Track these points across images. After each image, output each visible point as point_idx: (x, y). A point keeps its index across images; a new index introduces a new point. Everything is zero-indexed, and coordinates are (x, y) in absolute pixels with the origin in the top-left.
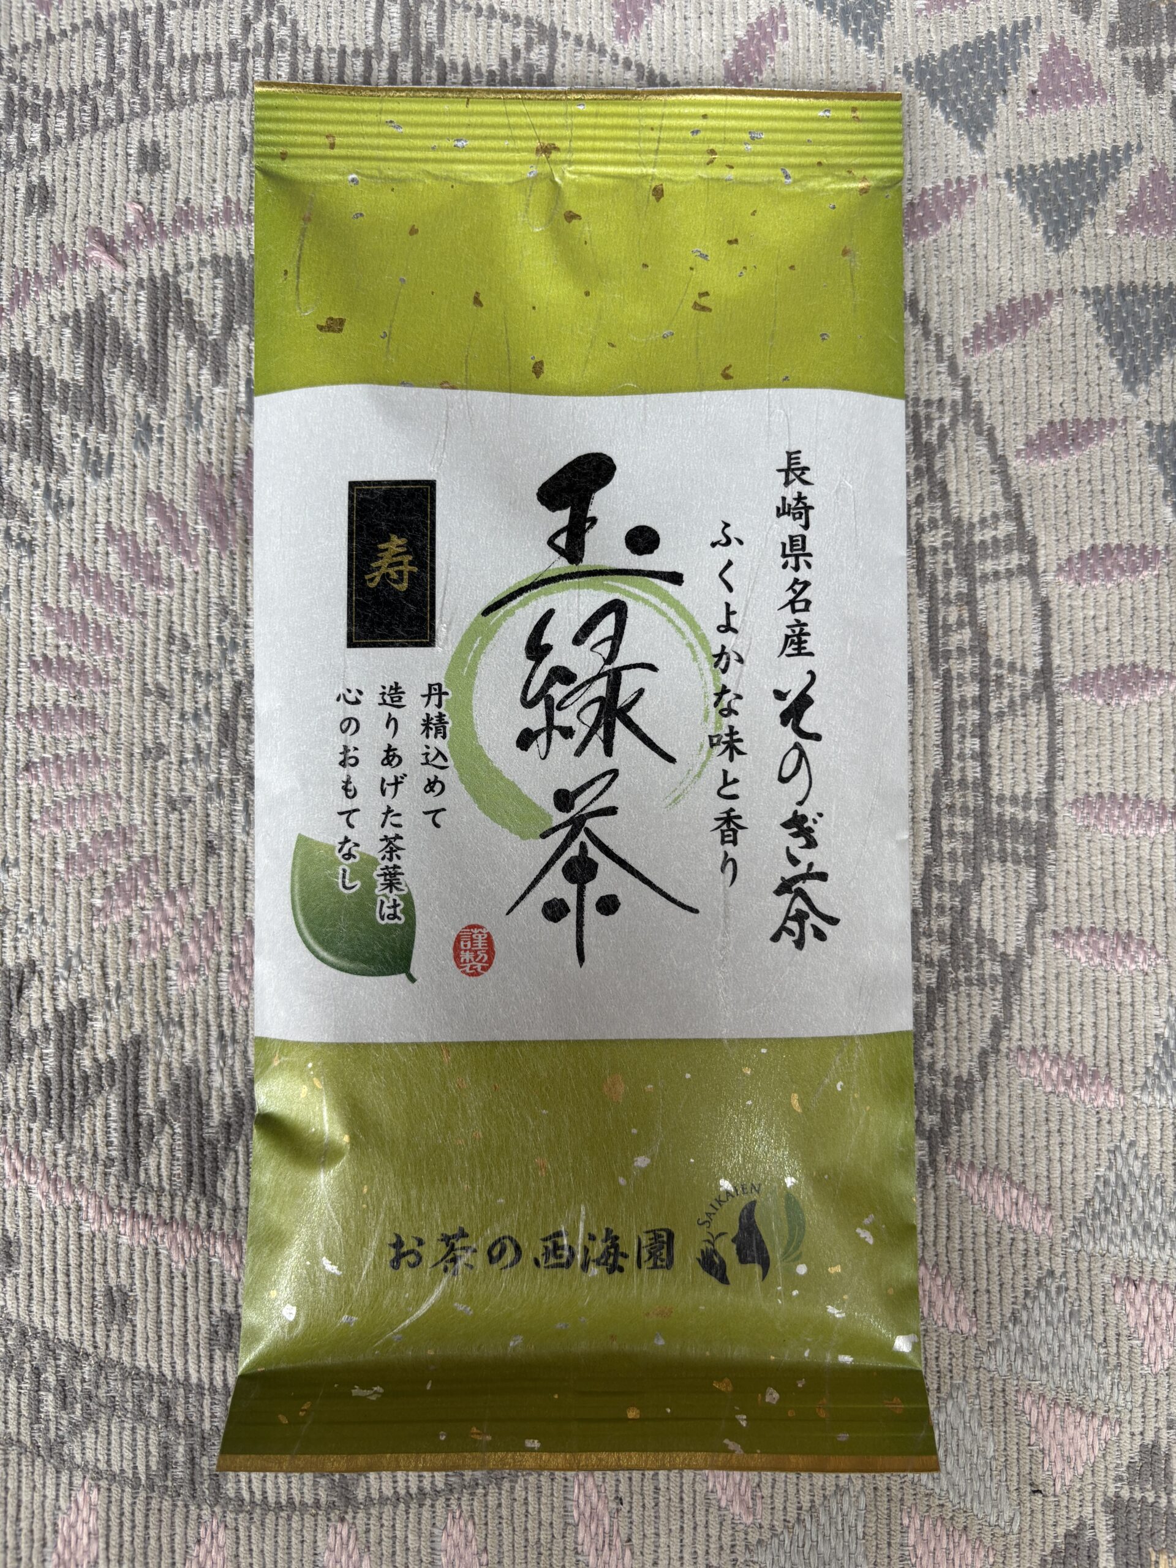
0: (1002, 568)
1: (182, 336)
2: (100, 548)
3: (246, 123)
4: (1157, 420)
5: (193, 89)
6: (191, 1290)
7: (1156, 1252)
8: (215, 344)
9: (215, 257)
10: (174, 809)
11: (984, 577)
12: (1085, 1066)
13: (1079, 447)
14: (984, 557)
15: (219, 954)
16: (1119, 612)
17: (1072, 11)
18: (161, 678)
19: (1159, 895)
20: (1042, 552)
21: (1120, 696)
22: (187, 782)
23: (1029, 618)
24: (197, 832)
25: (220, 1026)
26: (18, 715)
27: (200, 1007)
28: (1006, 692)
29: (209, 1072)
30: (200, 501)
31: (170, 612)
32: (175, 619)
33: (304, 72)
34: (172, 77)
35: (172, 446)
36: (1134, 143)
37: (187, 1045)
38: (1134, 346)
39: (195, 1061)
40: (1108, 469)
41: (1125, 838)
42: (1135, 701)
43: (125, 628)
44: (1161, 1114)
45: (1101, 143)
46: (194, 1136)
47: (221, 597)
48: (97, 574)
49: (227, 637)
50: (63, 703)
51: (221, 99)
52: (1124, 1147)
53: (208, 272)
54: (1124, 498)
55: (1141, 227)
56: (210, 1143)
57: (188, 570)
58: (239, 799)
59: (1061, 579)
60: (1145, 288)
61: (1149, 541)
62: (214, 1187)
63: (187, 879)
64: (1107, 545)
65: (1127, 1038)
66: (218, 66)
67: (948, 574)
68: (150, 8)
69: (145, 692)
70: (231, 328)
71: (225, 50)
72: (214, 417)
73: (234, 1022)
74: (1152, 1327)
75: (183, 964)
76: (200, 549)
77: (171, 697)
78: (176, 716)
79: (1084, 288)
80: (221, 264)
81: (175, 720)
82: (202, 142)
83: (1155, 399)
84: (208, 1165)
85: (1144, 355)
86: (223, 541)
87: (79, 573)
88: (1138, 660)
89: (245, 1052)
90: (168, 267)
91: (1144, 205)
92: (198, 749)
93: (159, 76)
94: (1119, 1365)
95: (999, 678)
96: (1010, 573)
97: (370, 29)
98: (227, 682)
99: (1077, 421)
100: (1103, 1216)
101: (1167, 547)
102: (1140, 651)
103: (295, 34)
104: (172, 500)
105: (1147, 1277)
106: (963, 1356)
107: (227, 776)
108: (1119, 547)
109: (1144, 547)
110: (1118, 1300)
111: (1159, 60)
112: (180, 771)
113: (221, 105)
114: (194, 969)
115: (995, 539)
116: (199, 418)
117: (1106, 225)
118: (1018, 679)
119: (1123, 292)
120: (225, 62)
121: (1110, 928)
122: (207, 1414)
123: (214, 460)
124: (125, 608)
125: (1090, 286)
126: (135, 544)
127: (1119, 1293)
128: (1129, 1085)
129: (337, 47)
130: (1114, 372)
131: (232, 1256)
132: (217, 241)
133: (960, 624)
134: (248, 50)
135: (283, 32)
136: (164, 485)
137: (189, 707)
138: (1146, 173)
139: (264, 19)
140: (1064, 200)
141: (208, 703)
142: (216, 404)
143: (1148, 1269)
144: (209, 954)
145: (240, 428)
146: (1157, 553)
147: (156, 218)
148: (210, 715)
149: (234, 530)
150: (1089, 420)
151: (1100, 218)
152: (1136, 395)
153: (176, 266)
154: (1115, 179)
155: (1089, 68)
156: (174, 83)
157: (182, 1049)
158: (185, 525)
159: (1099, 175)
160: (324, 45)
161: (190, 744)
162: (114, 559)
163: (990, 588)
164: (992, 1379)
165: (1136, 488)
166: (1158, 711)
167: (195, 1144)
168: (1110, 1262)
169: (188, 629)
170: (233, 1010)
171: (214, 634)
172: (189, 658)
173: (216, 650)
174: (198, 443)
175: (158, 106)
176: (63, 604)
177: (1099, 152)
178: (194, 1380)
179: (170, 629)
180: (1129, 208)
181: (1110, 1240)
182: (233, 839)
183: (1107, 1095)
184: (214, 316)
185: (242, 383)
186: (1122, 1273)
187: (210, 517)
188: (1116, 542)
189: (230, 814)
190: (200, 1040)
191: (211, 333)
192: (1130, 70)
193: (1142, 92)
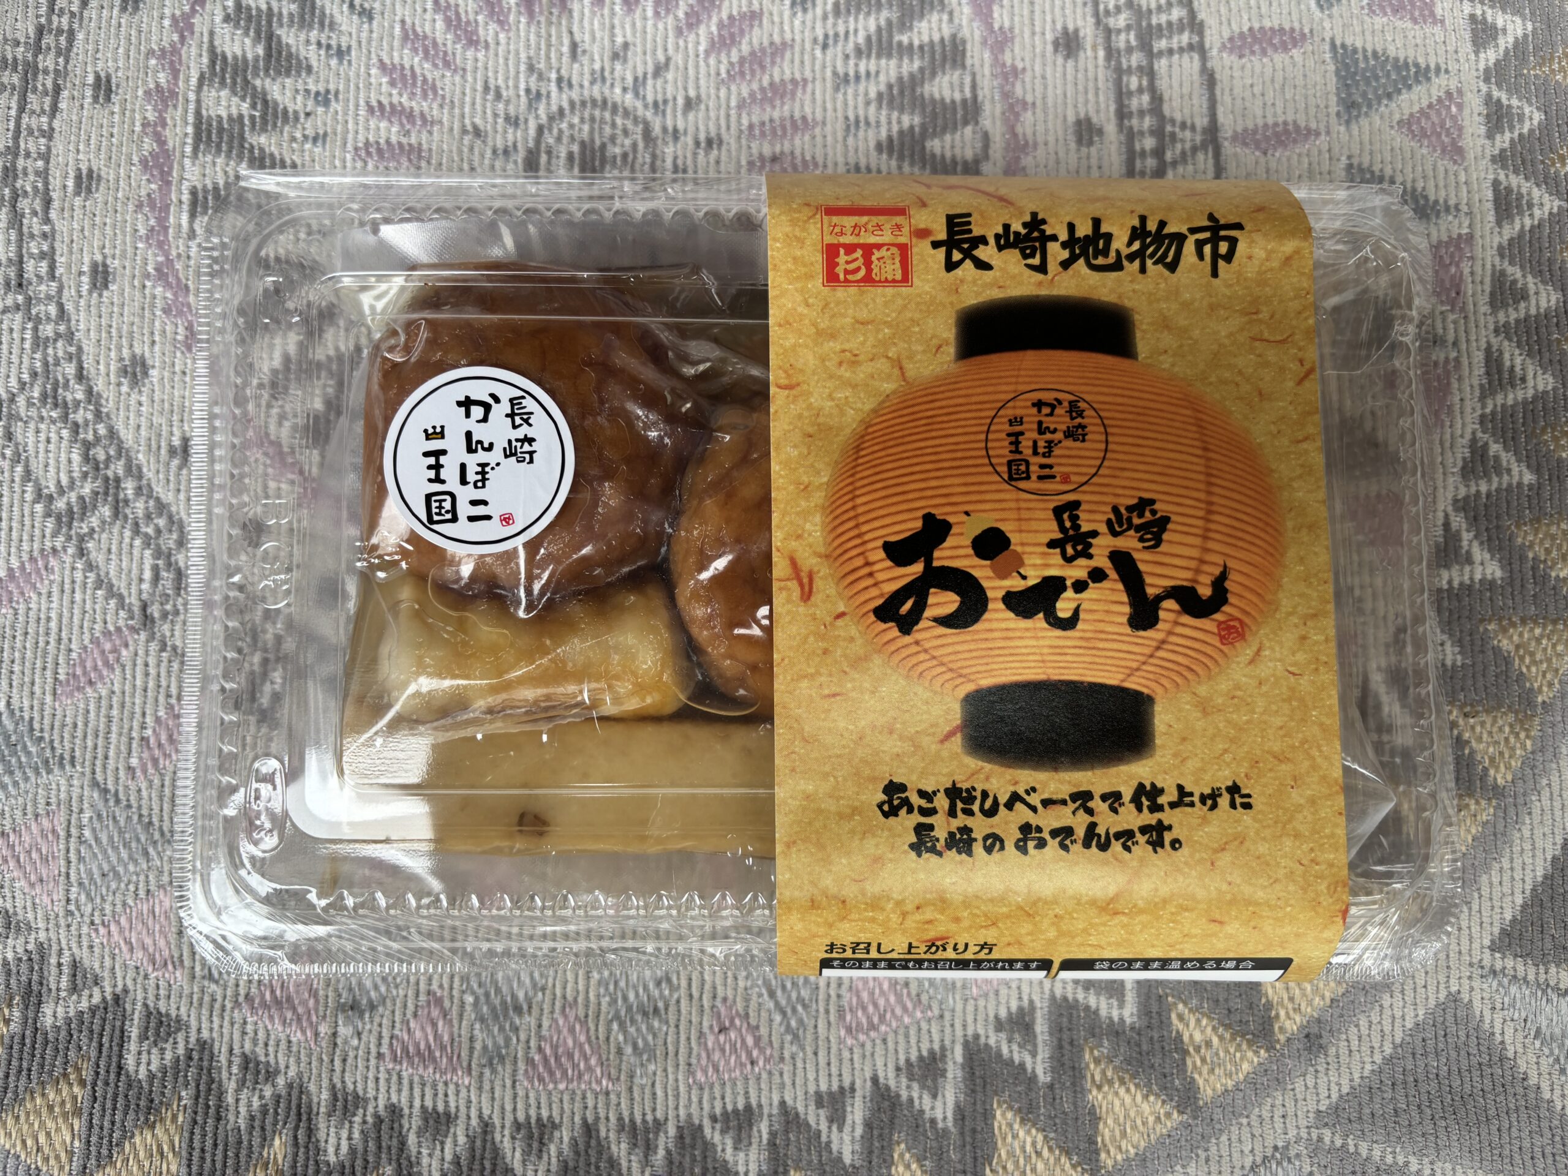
0: (1175, 46)
2: (428, 16)
11: (1161, 53)
14: (1160, 37)
18: (478, 121)
20: (1207, 32)
21: (1275, 149)
23: (1197, 85)
26: (356, 149)
28: (1179, 146)
31: (486, 69)
32: (490, 74)
42: (1287, 153)
43: (447, 81)
47: (529, 57)
48: (425, 37)
49: (534, 89)
50: (394, 139)
57: (501, 35)
59: (1224, 55)
61: (1296, 26)
64: (1261, 28)
67: (1130, 50)
69: (464, 131)
76: (512, 18)
77: (486, 136)
78: (488, 151)
81: (489, 153)
86: (531, 11)
87: (410, 37)
88: (1290, 119)
95: (1173, 135)
96: (1181, 50)
98: (532, 125)
101: (1311, 31)
102: (1290, 112)
108: (1272, 29)
109: (1293, 30)
115: (1170, 24)
118: (1188, 134)
124: (447, 64)
126: (457, 14)
133: (1140, 90)
137: (500, 145)
141: (516, 142)
146: (1303, 35)
148: (517, 151)
162: (440, 25)
163: (1164, 62)
166: (1306, 161)
169: (500, 82)
171: (522, 86)
172: (501, 106)
173: (524, 99)
176: (396, 60)
179: (486, 82)
188: (1269, 25)
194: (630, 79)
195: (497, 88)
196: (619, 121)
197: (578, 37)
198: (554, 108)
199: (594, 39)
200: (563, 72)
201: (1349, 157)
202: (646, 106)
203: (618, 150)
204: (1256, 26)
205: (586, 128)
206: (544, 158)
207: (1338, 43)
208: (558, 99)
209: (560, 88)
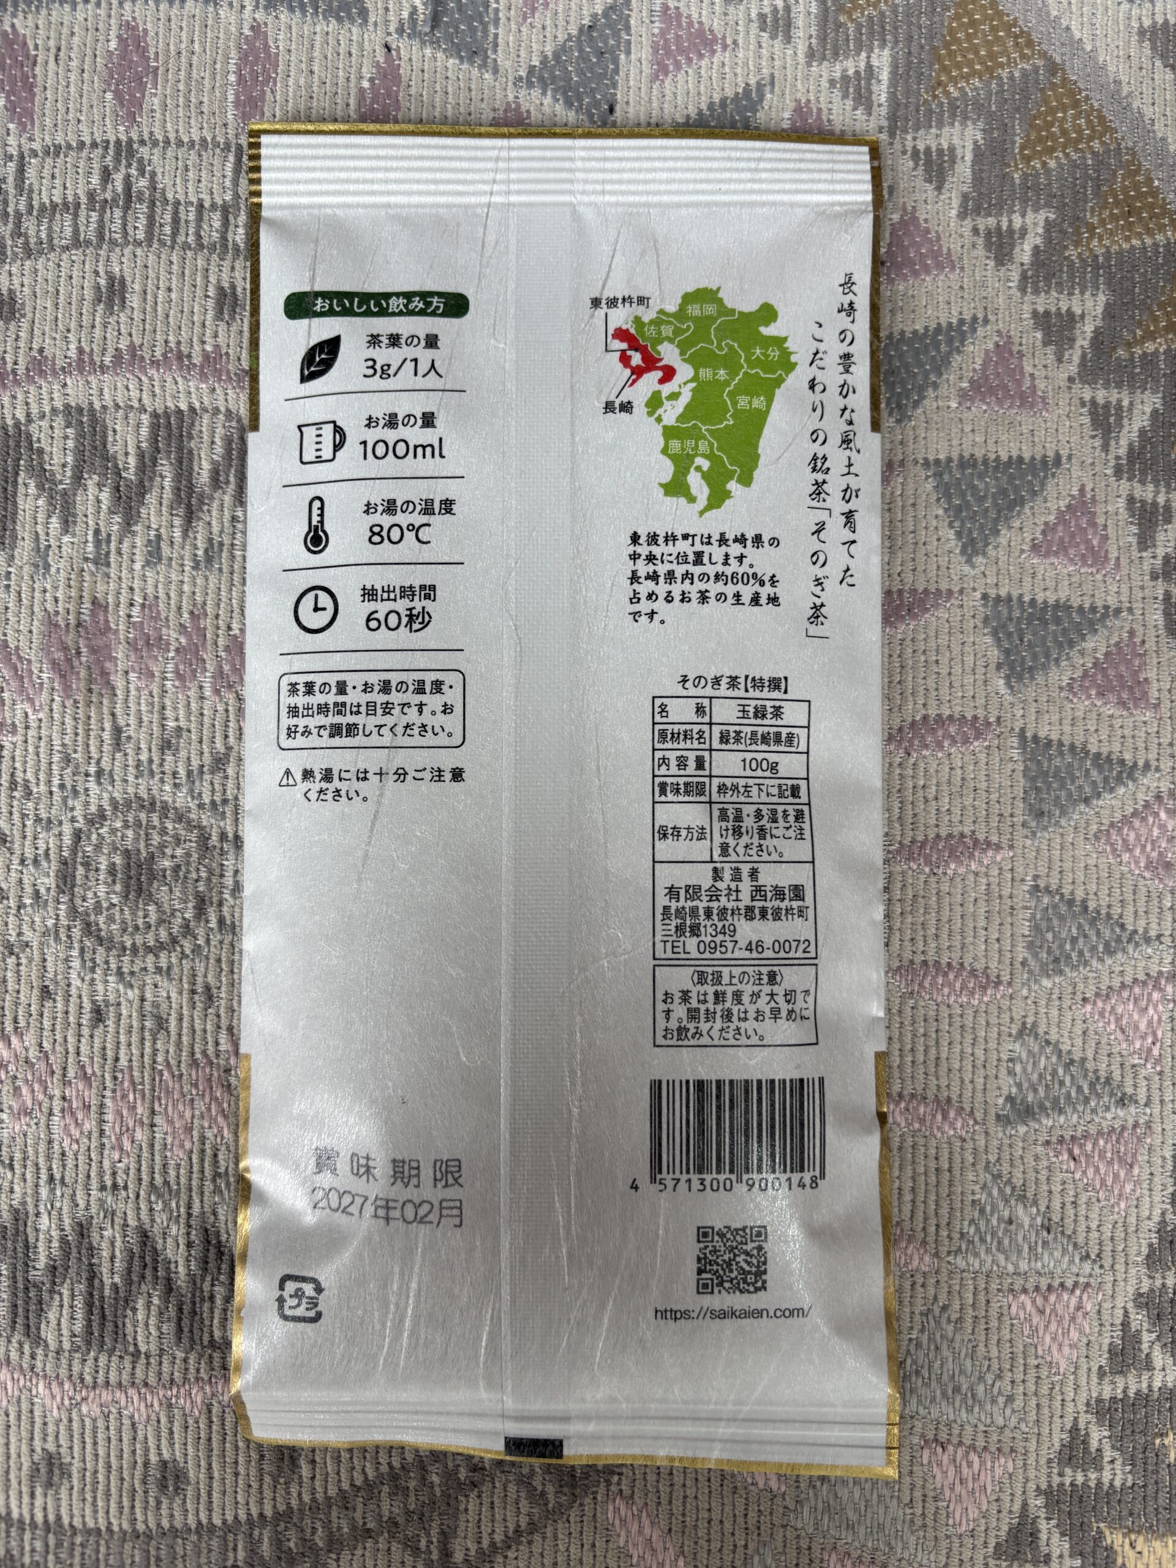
1: (32, 484)
3: (102, 273)
4: (992, 593)
5: (50, 238)
6: (13, 1428)
7: (964, 1415)
8: (65, 493)
9: (67, 406)
10: (12, 953)
12: (902, 1230)
13: (915, 617)
15: (51, 1098)
16: (949, 782)
17: (925, 180)
19: (979, 1063)
21: (947, 865)
22: (25, 927)
24: (33, 977)
25: (50, 1169)
27: (30, 1151)
29: (38, 1215)
30: (45, 649)
31: (13, 758)
32: (18, 765)
33: (161, 225)
34: (29, 225)
35: (19, 593)
36: (980, 316)
37: (17, 1188)
38: (972, 518)
39: (24, 1203)
40: (943, 640)
41: (949, 1006)
42: (962, 870)
44: (974, 1279)
45: (948, 316)
46: (20, 1279)
47: (63, 745)
51: (77, 249)
52: (937, 1311)
53: (59, 421)
54: (957, 669)
55: (983, 400)
56: (35, 1285)
57: (32, 717)
58: (76, 945)
59: (892, 747)
60: (985, 461)
61: (981, 713)
62: (38, 1329)
63: (22, 1023)
64: (939, 716)
65: (945, 1204)
66: (76, 216)
68: (12, 156)
70: (81, 478)
71: (84, 200)
72: (61, 566)
73: (64, 1166)
74: (958, 1488)
75: (15, 1106)
76: (45, 695)
77: (12, 842)
78: (16, 861)
79: (926, 459)
80: (71, 413)
81: (15, 865)
82: (58, 291)
83: (991, 572)
84: (33, 1307)
85: (982, 527)
86: (67, 688)
88: (967, 830)
89: (74, 1195)
90: (21, 415)
91: (987, 378)
92: (37, 895)
93: (18, 224)
94: (925, 1526)
97: (228, 183)
98: (67, 829)
99: (913, 591)
100: (914, 1379)
101: (999, 719)
102: (969, 821)
103: (153, 187)
104: (17, 648)
105: (955, 1440)
106: (771, 1514)
107: (64, 922)
108: (951, 717)
109: (975, 718)
110: (925, 1462)
111: (1011, 231)
112: (18, 915)
113: (76, 254)
114: (28, 1113)
116: (47, 567)
117: (948, 398)
119: (963, 464)
120: (83, 212)
121: (930, 1095)
122: (27, 1548)
123: (60, 609)
125: (931, 458)
127: (926, 1454)
128: (944, 1250)
129: (194, 200)
130: (953, 543)
131: (53, 1397)
132: (69, 391)
134: (106, 201)
135: (143, 183)
136: (9, 632)
137: (29, 853)
138: (991, 346)
139: (123, 170)
140: (908, 372)
141: (48, 849)
142: (64, 554)
143: (956, 1432)
144: (41, 1097)
145: (87, 578)
146: (989, 724)
147: (9, 367)
148: (49, 861)
149: (78, 679)
150: (926, 591)
151: (943, 390)
152: (973, 566)
153: (28, 415)
154: (959, 352)
155: (939, 239)
156: (32, 232)
157: (12, 1191)
158: (31, 672)
159: (944, 348)
160: (181, 197)
161: (29, 890)
164: (798, 1537)
165: (969, 660)
166: (984, 881)
167: (20, 1285)
168: (919, 1425)
169: (30, 776)
170: (63, 1154)
171: (56, 781)
172: (30, 805)
173: (57, 798)
174: (45, 591)
175: (15, 254)
177: (944, 325)
178: (15, 1515)
179: (12, 775)
180: (972, 381)
181: (919, 1402)
182: (69, 985)
183: (921, 1259)
184: (64, 466)
185: (90, 533)
186: (930, 1436)
187: (54, 664)
188: (948, 712)
189: (67, 960)
190: (29, 1183)
191: (61, 482)
192: (980, 241)
193: (992, 263)
194: (182, 772)
195: (26, 781)
196: (169, 826)
197: (121, 722)
198: (93, 809)
199: (141, 721)
200: (105, 764)
201: (1036, 877)
202: (201, 806)
203: (167, 863)
204: (932, 712)
205: (130, 833)
206: (80, 871)
207: (1029, 734)
208: (97, 795)
209: (99, 783)
